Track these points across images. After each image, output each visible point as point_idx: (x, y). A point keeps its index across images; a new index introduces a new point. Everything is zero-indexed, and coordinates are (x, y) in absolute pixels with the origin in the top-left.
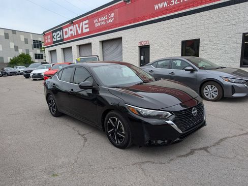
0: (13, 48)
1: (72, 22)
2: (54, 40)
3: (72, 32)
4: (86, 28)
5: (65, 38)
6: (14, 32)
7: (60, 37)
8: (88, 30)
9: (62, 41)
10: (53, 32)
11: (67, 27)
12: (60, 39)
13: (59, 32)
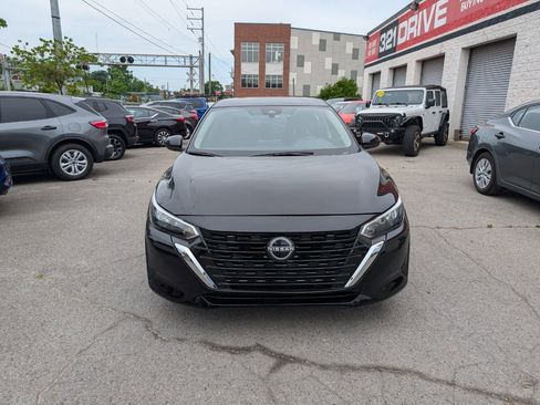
0: (330, 67)
1: (417, 5)
2: (382, 50)
3: (413, 30)
4: (440, 18)
5: (399, 43)
6: (337, 36)
7: (392, 42)
8: (443, 22)
9: (393, 52)
10: (382, 32)
11: (406, 17)
12: (390, 46)
13: (390, 32)
